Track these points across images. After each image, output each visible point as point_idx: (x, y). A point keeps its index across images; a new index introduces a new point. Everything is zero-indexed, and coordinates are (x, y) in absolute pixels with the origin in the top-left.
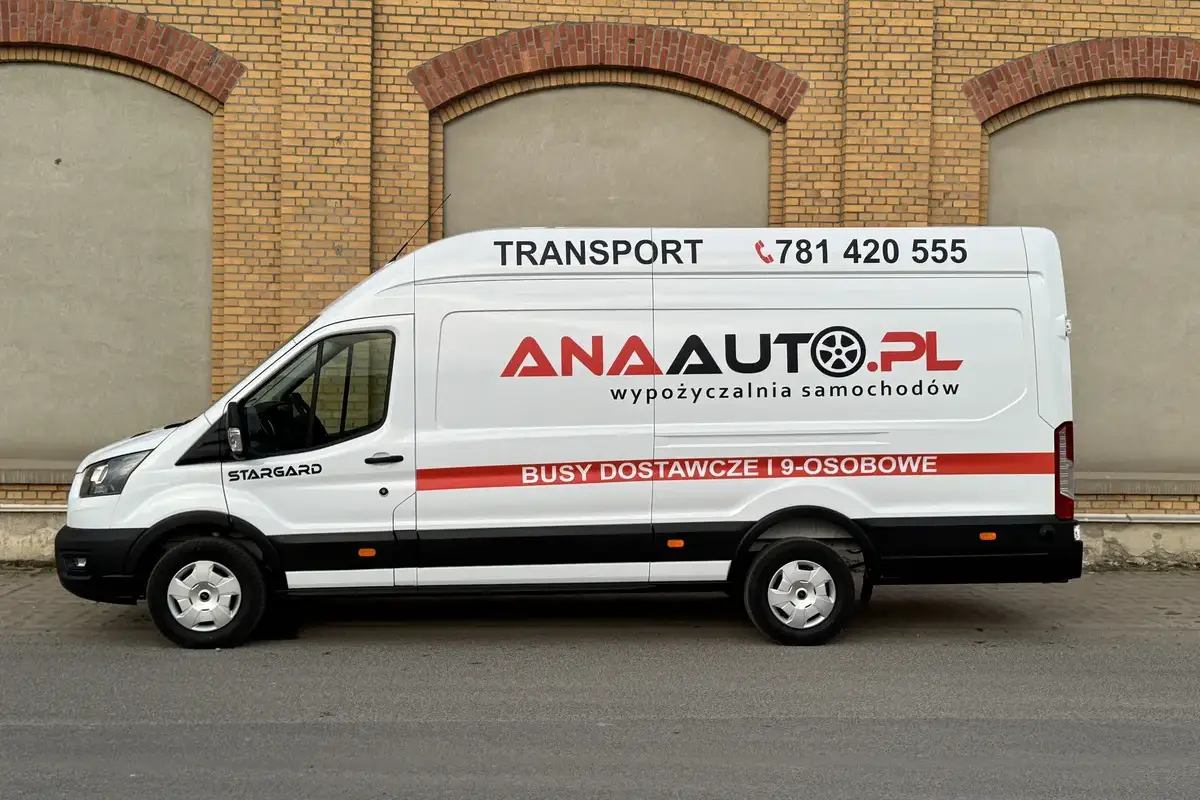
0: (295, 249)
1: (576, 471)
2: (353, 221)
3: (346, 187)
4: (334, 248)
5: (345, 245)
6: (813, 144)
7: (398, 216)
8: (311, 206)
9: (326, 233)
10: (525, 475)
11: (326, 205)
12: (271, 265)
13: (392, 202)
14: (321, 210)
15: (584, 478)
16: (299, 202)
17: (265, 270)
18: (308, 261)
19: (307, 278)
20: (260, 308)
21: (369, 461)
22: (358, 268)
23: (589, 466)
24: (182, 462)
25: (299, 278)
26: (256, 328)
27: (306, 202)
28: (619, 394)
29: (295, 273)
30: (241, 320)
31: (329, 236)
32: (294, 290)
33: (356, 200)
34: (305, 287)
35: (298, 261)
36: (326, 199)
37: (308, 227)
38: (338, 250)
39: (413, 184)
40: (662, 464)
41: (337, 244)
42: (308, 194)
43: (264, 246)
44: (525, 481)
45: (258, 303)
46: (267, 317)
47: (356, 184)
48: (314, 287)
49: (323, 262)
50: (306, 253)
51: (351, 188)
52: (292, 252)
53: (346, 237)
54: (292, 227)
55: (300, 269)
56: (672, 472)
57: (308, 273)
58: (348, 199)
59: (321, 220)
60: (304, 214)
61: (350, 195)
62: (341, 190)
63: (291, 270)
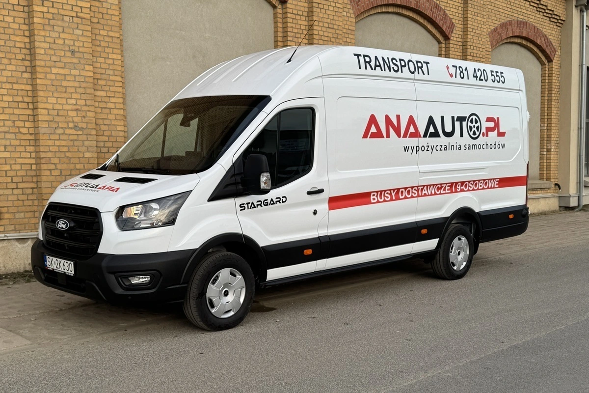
0: (45, 49)
1: (391, 194)
2: (80, 32)
3: (75, 9)
4: (69, 51)
5: (77, 50)
6: (298, 17)
7: (102, 32)
8: (53, 19)
9: (64, 39)
10: (372, 197)
11: (63, 20)
12: (23, 60)
13: (98, 23)
14: (60, 23)
15: (394, 198)
16: (46, 15)
17: (20, 63)
18: (54, 58)
19: (54, 70)
20: (18, 90)
21: (309, 193)
22: (86, 66)
23: (396, 190)
24: (211, 199)
25: (49, 70)
26: (15, 105)
27: (50, 16)
28: (406, 149)
29: (45, 66)
30: (5, 98)
31: (67, 42)
32: (46, 78)
33: (82, 18)
34: (53, 77)
35: (47, 58)
36: (63, 15)
37: (53, 34)
38: (73, 52)
39: (110, 12)
40: (420, 188)
41: (71, 48)
42: (51, 10)
43: (18, 45)
44: (372, 201)
45: (15, 86)
46: (22, 96)
47: (81, 7)
48: (58, 77)
49: (64, 60)
50: (52, 52)
51: (78, 9)
52: (42, 52)
53: (77, 44)
54: (42, 33)
55: (49, 64)
56: (424, 192)
57: (54, 67)
58: (77, 17)
59: (61, 30)
60: (49, 24)
61: (79, 14)
62: (72, 10)
63: (43, 63)
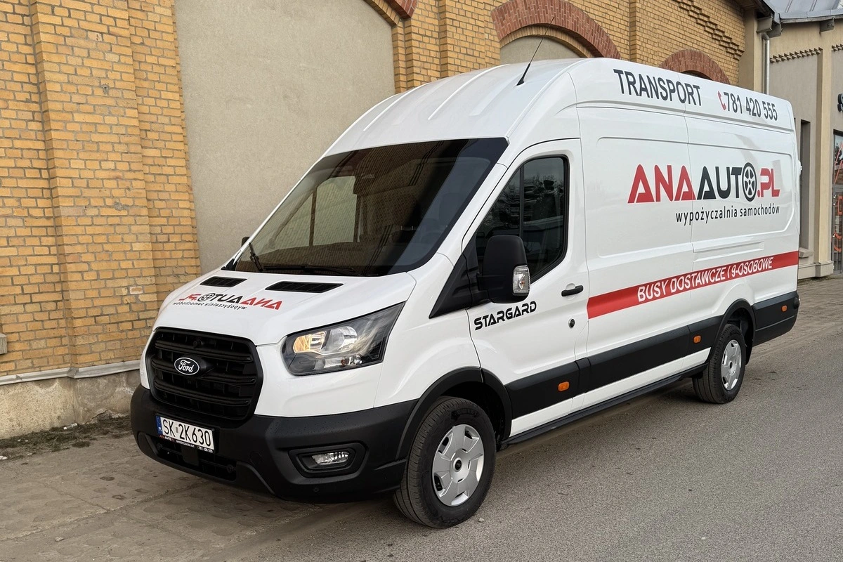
0: (61, 83)
1: (660, 287)
3: (106, 20)
4: (100, 86)
5: (111, 85)
6: (426, 39)
7: (150, 59)
8: (72, 36)
9: (91, 68)
10: (639, 294)
11: (87, 38)
12: (27, 101)
13: (142, 44)
14: (82, 42)
15: (665, 294)
16: (59, 30)
18: (76, 98)
19: (78, 117)
20: (22, 149)
21: (565, 294)
22: (127, 110)
23: (667, 281)
24: (434, 315)
25: (69, 117)
26: (19, 173)
27: (66, 31)
28: (679, 218)
29: (63, 111)
31: (94, 72)
32: (65, 130)
33: (117, 36)
34: (77, 127)
35: (66, 98)
36: (87, 31)
37: (73, 61)
38: (106, 89)
39: (159, 27)
41: (103, 83)
42: (67, 22)
43: (17, 77)
44: (640, 300)
45: (18, 144)
46: (31, 159)
47: (115, 18)
48: (85, 128)
49: (92, 100)
50: (73, 89)
51: (110, 22)
52: (58, 88)
53: (112, 75)
54: (55, 58)
55: (68, 107)
56: (697, 281)
57: (78, 111)
58: (109, 33)
59: (85, 53)
60: (65, 45)
61: (111, 29)
62: (101, 23)
63: (59, 106)
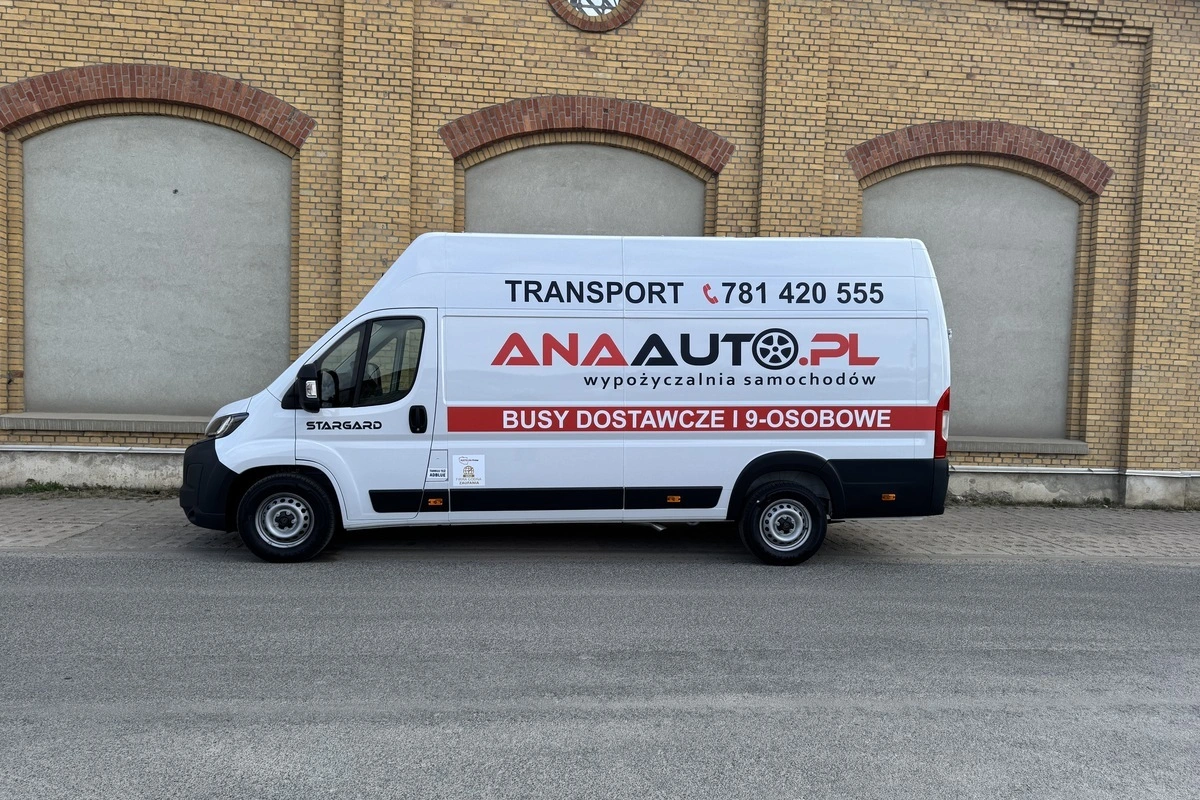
0: (352, 260)
2: (396, 240)
3: (391, 214)
4: (381, 260)
5: (390, 259)
6: (737, 192)
8: (364, 227)
9: (376, 248)
11: (375, 227)
12: (333, 272)
13: (424, 226)
14: (371, 231)
16: (355, 224)
17: (330, 276)
18: (362, 269)
19: (361, 282)
20: (325, 303)
25: (355, 282)
26: (323, 319)
27: (360, 225)
29: (351, 278)
30: (312, 313)
31: (377, 251)
32: (350, 290)
33: (398, 224)
34: (358, 289)
35: (355, 269)
36: (376, 223)
37: (362, 244)
38: (384, 262)
41: (383, 257)
42: (362, 218)
43: (329, 258)
47: (398, 212)
49: (372, 270)
50: (361, 263)
51: (395, 215)
52: (349, 263)
53: (390, 252)
54: (350, 243)
55: (355, 275)
57: (363, 278)
58: (392, 223)
59: (372, 238)
60: (358, 234)
61: (394, 220)
62: (387, 216)
63: (349, 275)
